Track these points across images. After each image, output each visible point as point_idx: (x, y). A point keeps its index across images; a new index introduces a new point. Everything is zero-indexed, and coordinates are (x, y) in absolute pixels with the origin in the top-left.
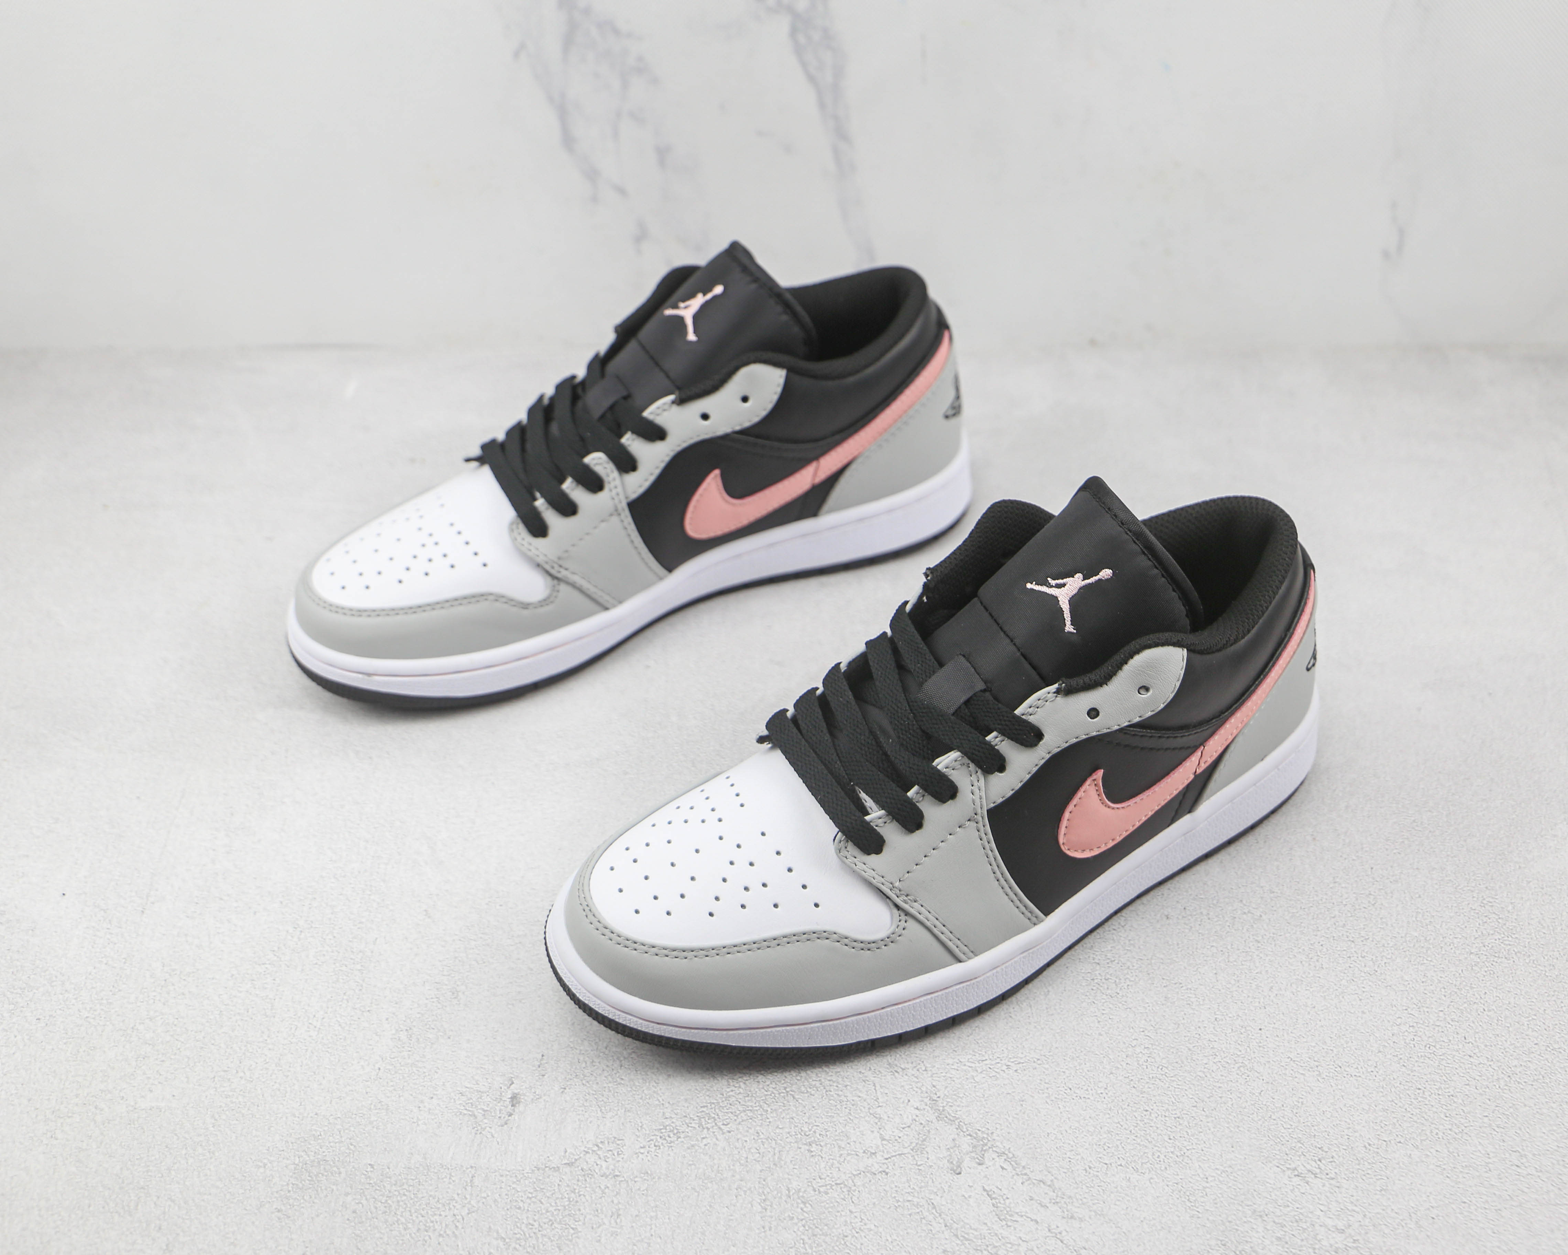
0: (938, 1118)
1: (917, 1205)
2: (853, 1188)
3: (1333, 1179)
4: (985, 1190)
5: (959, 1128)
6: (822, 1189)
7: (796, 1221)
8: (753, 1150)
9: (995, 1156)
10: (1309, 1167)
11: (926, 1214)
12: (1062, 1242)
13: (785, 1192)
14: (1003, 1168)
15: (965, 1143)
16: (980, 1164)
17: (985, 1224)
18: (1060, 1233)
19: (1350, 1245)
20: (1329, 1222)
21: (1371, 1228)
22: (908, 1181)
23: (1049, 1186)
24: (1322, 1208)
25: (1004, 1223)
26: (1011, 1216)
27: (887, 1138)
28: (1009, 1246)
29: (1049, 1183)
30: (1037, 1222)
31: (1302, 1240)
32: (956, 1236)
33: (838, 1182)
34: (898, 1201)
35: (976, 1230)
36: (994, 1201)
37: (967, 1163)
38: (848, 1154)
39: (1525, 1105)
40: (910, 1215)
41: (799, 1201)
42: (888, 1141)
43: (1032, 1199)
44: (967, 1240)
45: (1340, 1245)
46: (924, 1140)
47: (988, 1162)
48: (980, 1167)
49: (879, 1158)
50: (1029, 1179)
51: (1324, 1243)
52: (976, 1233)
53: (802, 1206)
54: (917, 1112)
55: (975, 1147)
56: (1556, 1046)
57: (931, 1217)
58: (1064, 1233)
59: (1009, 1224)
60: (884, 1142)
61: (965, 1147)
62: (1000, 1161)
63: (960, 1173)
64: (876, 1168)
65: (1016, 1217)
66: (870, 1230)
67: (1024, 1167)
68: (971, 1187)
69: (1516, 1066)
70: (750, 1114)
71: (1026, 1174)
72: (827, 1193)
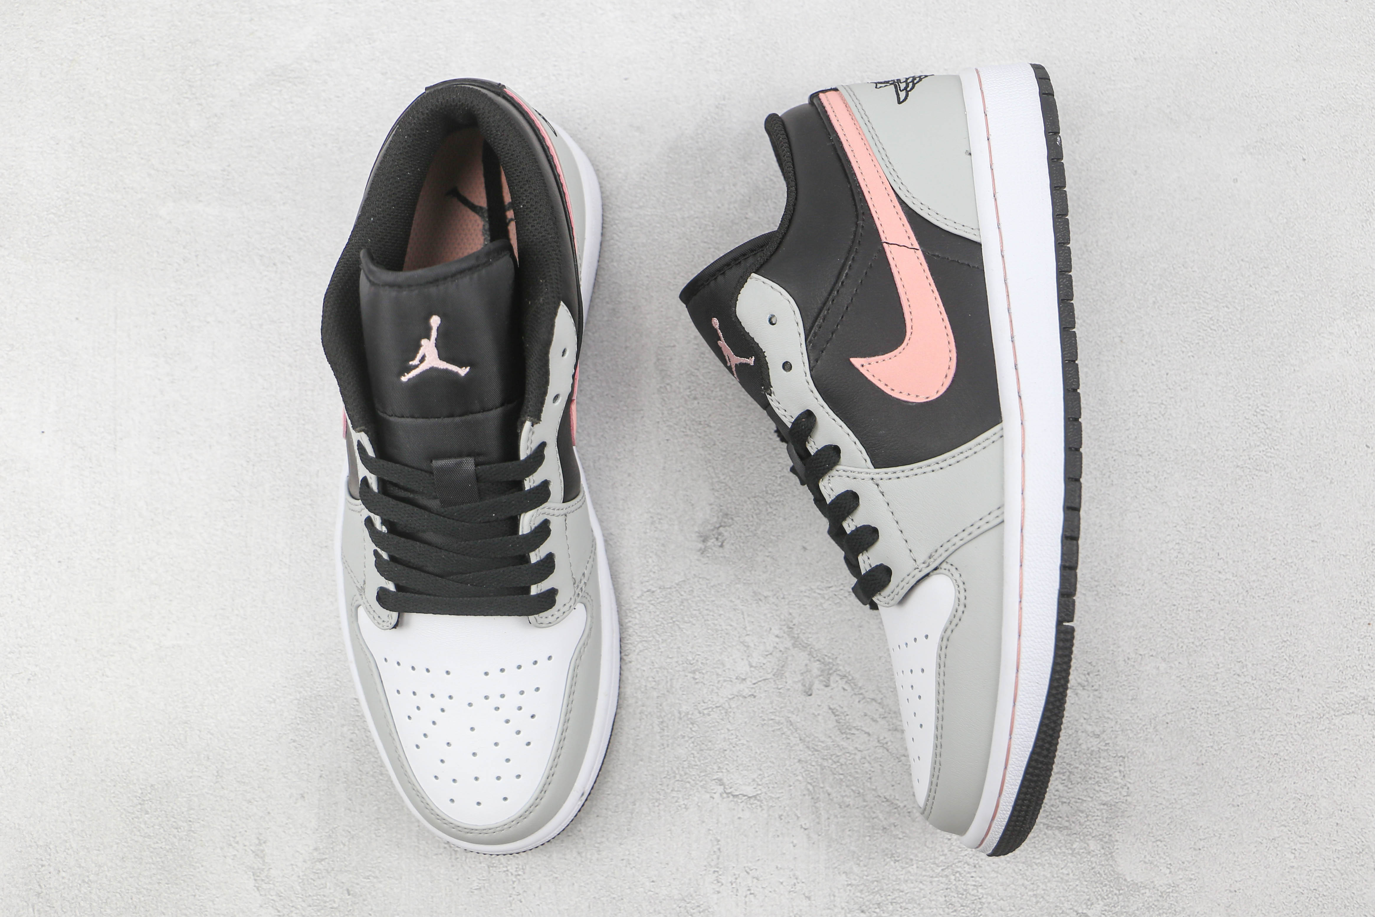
0: (794, 646)
1: (779, 723)
2: (730, 710)
3: (1096, 690)
4: (830, 708)
5: (810, 654)
6: (706, 712)
7: (686, 739)
8: (650, 679)
9: (838, 678)
10: (1079, 680)
11: (785, 730)
12: (888, 750)
13: (677, 715)
14: (844, 689)
15: (815, 667)
16: (827, 686)
17: (830, 737)
18: (887, 743)
19: (1103, 748)
20: (1089, 729)
21: (1120, 733)
22: (772, 703)
23: (880, 703)
24: (1085, 716)
25: (844, 736)
26: (850, 729)
27: (754, 664)
28: (848, 755)
29: (879, 701)
30: (869, 734)
31: (1067, 745)
32: (808, 747)
33: (718, 705)
34: (764, 720)
35: (822, 742)
36: (837, 718)
37: (817, 685)
38: (725, 681)
39: (1255, 619)
40: (773, 731)
41: (688, 722)
42: (755, 667)
43: (866, 715)
44: (817, 751)
45: (1095, 748)
46: (783, 666)
47: (833, 685)
48: (827, 689)
49: (748, 683)
50: (864, 698)
51: (1084, 747)
52: (823, 745)
53: (691, 726)
54: (777, 640)
55: (822, 671)
56: (1290, 561)
57: (789, 733)
58: (889, 743)
59: (849, 736)
60: (752, 669)
61: (816, 672)
62: (842, 683)
63: (811, 695)
64: (746, 692)
65: (853, 731)
66: (743, 744)
67: (860, 688)
68: (819, 706)
69: (1254, 581)
70: (646, 645)
71: (861, 694)
72: (709, 715)
